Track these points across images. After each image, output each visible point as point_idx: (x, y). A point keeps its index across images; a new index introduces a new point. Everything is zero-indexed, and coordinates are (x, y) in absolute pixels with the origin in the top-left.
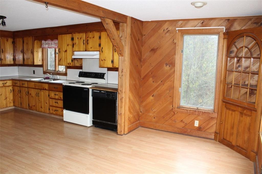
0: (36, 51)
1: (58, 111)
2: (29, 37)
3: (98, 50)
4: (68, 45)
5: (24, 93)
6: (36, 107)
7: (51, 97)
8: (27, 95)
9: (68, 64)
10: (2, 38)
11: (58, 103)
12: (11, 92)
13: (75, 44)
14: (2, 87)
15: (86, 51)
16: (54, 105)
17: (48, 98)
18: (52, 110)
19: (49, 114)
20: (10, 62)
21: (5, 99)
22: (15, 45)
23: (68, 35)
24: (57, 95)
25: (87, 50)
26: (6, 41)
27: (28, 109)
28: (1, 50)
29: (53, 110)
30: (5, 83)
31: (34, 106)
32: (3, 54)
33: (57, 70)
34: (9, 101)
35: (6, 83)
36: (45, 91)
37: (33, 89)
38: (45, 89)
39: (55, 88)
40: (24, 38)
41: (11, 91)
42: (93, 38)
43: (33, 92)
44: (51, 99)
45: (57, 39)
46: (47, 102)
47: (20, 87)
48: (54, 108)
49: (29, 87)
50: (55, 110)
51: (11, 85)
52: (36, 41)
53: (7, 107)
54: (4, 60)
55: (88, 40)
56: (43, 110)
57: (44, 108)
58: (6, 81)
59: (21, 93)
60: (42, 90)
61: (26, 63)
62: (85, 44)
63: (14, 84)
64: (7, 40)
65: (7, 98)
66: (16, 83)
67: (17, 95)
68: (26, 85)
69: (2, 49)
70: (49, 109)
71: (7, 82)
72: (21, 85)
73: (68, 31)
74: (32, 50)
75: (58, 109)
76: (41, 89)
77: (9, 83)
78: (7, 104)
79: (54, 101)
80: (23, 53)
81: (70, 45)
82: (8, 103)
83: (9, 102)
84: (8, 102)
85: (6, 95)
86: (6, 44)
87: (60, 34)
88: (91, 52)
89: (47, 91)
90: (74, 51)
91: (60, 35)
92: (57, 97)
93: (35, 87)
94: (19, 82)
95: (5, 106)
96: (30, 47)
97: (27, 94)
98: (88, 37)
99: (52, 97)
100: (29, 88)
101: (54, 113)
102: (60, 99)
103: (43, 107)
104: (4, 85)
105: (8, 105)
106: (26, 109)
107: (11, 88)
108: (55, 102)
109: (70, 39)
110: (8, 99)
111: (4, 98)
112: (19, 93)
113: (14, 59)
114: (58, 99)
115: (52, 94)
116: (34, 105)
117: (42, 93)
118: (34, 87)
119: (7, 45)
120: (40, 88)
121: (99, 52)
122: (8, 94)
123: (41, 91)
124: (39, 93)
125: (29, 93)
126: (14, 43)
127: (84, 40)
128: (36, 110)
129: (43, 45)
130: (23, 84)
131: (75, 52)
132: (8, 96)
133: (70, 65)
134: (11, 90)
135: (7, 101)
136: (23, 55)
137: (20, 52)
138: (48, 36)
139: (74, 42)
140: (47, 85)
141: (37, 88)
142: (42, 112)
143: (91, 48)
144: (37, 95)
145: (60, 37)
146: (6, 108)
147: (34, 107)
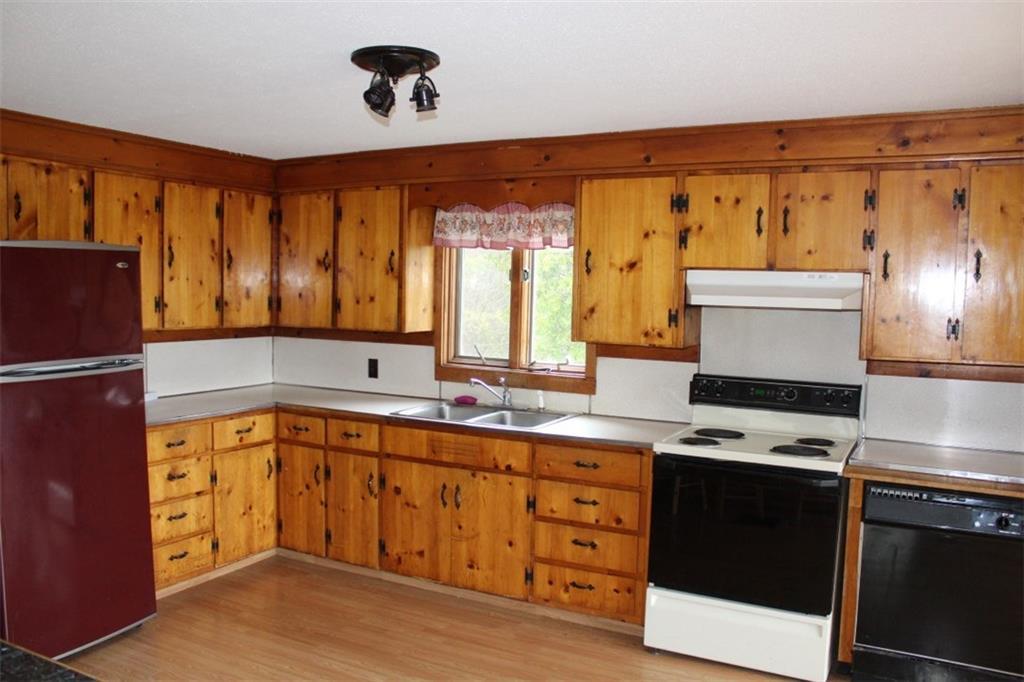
0: (413, 263)
1: (591, 587)
2: (378, 188)
3: (855, 267)
4: (646, 235)
5: (355, 482)
6: (435, 563)
7: (549, 514)
8: (371, 492)
9: (646, 334)
10: (230, 196)
11: (594, 546)
12: (269, 477)
13: (695, 228)
14: (234, 449)
15: (771, 267)
16: (568, 557)
17: (522, 516)
18: (551, 583)
19: (525, 604)
20: (257, 314)
21: (244, 514)
22: (284, 229)
23: (648, 180)
24: (595, 503)
25: (778, 266)
26: (244, 212)
27: (373, 568)
28: (225, 255)
29: (557, 583)
30: (247, 427)
31: (421, 554)
32: (229, 275)
33: (523, 360)
34: (258, 522)
35: (249, 430)
36: (504, 478)
37: (415, 466)
38: (509, 468)
39: (578, 464)
40: (341, 194)
41: (270, 472)
42: (826, 202)
43: (416, 481)
44: (542, 526)
45: (571, 201)
46: (520, 537)
47: (326, 448)
48: (570, 575)
49: (389, 449)
50: (574, 584)
51: (269, 435)
52: (414, 213)
53: (251, 552)
54: (233, 306)
55: (786, 212)
56: (480, 576)
57: (493, 567)
58: (251, 419)
59: (331, 483)
60: (480, 475)
61: (347, 321)
62: (764, 234)
63: (285, 433)
64: (251, 206)
65: (250, 508)
66: (301, 425)
67: (302, 488)
68: (372, 444)
69: (229, 252)
70: (529, 577)
71: (254, 424)
72: (334, 440)
73: (648, 159)
74: (392, 254)
75: (593, 578)
76: (475, 469)
77: (263, 427)
78: (249, 538)
79: (570, 533)
80: (330, 271)
81: (664, 233)
82: (256, 533)
83: (261, 525)
84: (256, 525)
85: (248, 493)
86: (244, 222)
87: (590, 177)
88: (805, 274)
89: (519, 481)
90: (687, 269)
91: (596, 183)
92: (590, 514)
93: (434, 452)
94: (321, 422)
95: (243, 550)
96: (384, 241)
97: (376, 490)
98: (788, 197)
99: (552, 511)
100: (388, 456)
101: (565, 597)
102: (614, 525)
103: (483, 562)
104: (241, 440)
105: (256, 544)
106: (365, 565)
107: (269, 453)
108: (576, 542)
109: (666, 203)
110: (255, 510)
111: (242, 511)
112: (318, 483)
113: (275, 303)
114: (597, 526)
115: (557, 499)
116: (417, 547)
117: (483, 489)
118: (424, 453)
119: (248, 227)
120: (467, 460)
121: (861, 275)
122: (256, 484)
123: (474, 475)
124: (463, 489)
125: (392, 483)
126: (275, 217)
127: (760, 212)
128: (435, 578)
129: (445, 233)
130: (347, 435)
131: (689, 272)
132: (255, 493)
133: (657, 342)
134: (269, 462)
135: (252, 523)
136: (330, 281)
137: (313, 264)
138: (508, 186)
139: (693, 218)
140: (524, 448)
141: (445, 458)
142: (473, 589)
143: (809, 252)
144: (446, 496)
145: (590, 191)
146: (247, 556)
147: (417, 559)
